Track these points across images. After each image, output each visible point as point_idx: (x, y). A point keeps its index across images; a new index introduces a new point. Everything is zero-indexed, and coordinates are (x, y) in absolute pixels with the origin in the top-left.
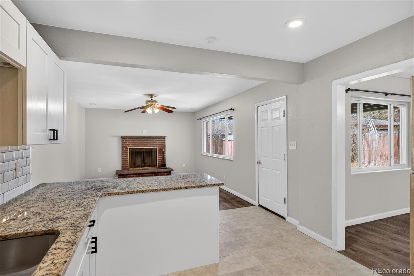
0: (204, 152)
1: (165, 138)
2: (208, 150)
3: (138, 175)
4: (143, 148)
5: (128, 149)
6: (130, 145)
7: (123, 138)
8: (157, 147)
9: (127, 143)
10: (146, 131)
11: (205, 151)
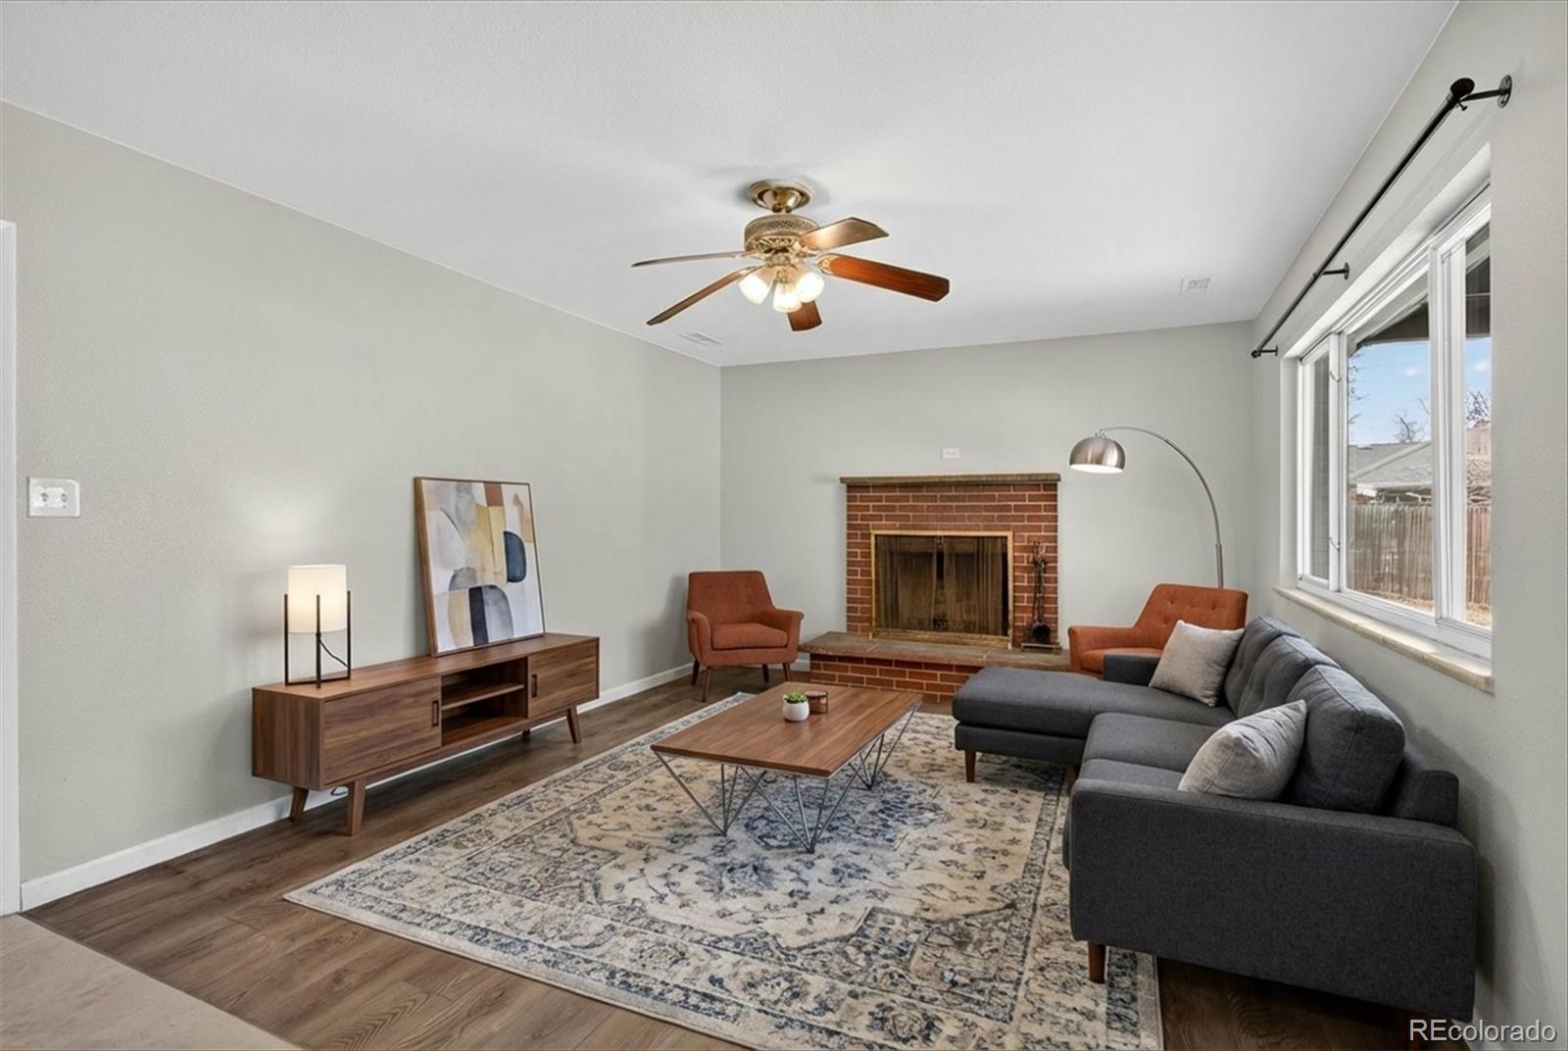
0: (1296, 579)
1: (1056, 485)
2: (1320, 567)
3: (893, 668)
4: (940, 537)
5: (870, 539)
6: (880, 518)
7: (855, 487)
8: (1009, 534)
9: (867, 508)
10: (957, 450)
11: (1304, 566)
